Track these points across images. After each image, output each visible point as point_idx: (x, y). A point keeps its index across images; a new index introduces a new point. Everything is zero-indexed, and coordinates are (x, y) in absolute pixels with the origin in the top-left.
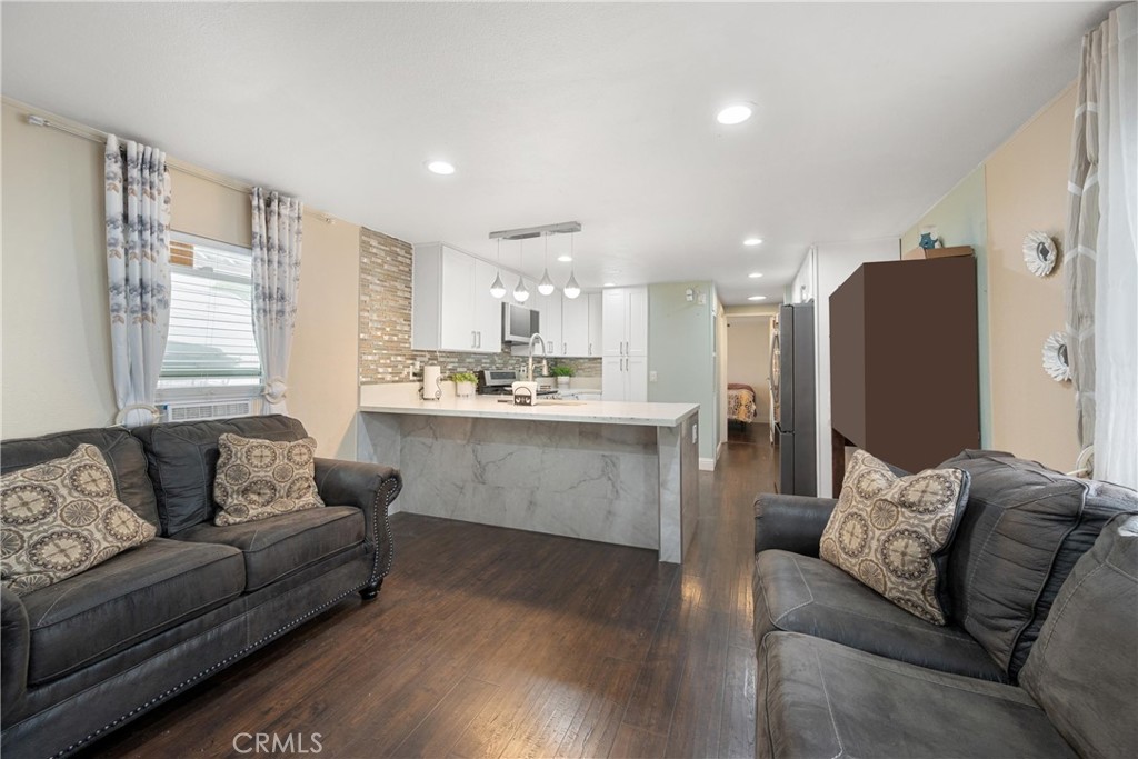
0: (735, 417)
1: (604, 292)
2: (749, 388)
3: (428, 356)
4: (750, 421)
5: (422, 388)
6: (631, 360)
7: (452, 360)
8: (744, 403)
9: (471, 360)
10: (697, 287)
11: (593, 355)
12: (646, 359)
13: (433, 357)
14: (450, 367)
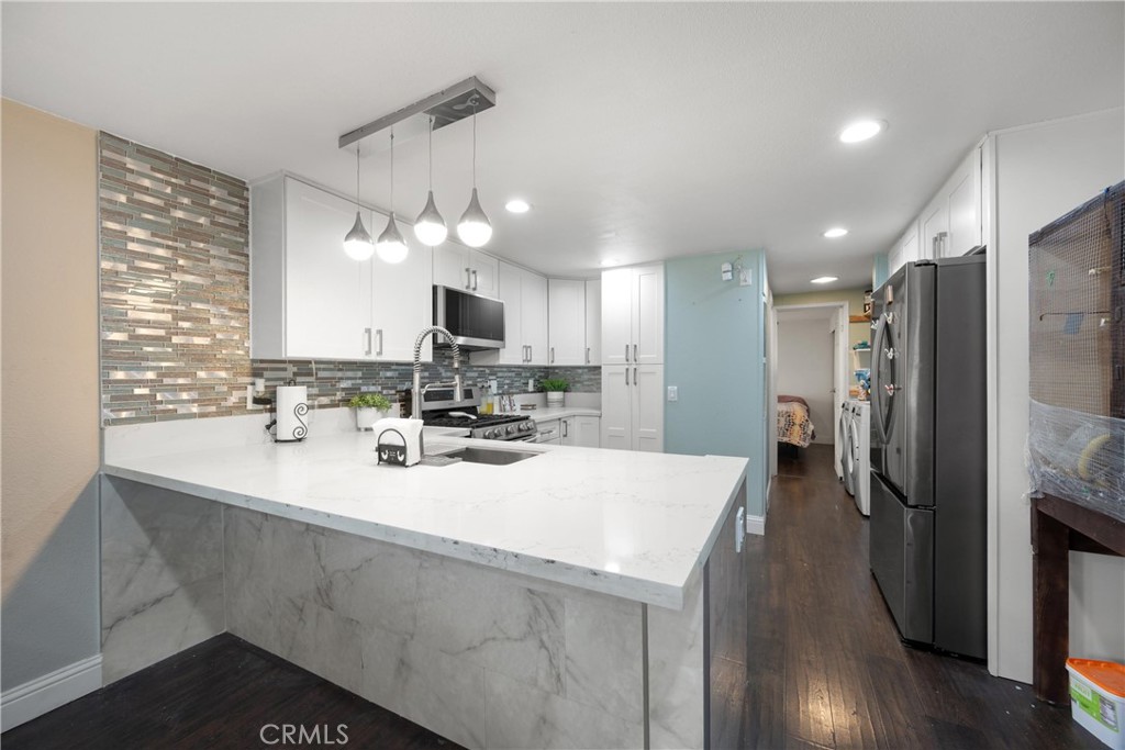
0: (785, 439)
1: (604, 274)
2: (802, 401)
3: (292, 369)
4: (805, 444)
5: (274, 422)
6: (641, 369)
7: (350, 374)
8: (797, 422)
9: (389, 374)
10: (738, 259)
11: (591, 364)
12: (661, 368)
13: (303, 370)
14: (344, 385)
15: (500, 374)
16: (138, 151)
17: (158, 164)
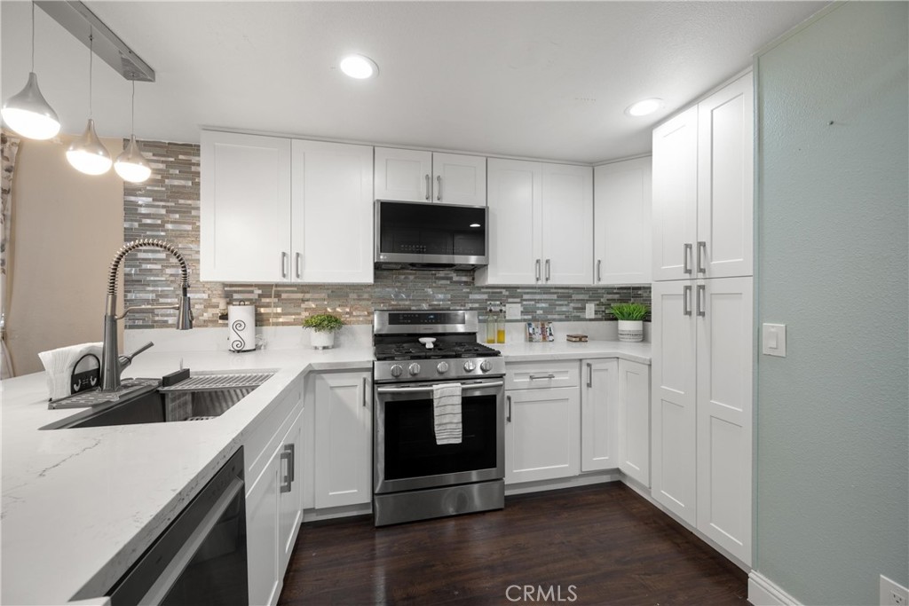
3: (258, 291)
6: (715, 287)
12: (751, 285)
13: (265, 292)
15: (525, 297)
16: (144, 145)
17: (158, 150)
